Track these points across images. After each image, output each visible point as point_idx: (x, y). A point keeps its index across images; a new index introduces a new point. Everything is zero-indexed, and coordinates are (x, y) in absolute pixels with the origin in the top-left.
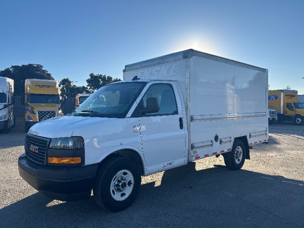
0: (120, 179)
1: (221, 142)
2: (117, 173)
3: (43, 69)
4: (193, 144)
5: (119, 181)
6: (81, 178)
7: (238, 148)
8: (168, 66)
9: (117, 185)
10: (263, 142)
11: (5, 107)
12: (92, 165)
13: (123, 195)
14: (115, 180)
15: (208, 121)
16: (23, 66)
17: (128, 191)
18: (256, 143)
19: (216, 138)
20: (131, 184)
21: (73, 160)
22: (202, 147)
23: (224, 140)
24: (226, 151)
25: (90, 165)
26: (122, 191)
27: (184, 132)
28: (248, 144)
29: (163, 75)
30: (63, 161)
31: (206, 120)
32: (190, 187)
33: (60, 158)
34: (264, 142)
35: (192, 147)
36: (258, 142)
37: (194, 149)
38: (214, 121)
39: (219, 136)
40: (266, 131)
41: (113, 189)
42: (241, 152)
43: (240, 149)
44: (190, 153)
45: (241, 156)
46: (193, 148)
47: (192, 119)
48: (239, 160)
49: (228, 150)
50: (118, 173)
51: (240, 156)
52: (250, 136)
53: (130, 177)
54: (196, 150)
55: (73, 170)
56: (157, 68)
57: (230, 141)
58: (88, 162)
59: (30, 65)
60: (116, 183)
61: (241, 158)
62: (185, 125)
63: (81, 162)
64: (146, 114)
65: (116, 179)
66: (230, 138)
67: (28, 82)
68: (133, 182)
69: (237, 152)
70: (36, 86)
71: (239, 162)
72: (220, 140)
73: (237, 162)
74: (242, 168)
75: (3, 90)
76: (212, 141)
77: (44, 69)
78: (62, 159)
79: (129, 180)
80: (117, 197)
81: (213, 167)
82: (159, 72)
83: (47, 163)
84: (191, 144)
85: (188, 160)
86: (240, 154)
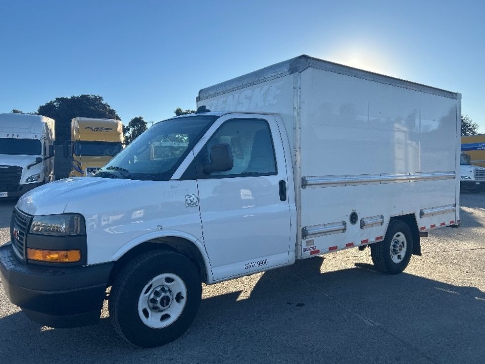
0: (158, 289)
1: (362, 225)
2: (152, 279)
3: (102, 102)
4: (305, 227)
5: (157, 294)
6: (78, 288)
7: (398, 236)
8: (265, 88)
9: (153, 301)
10: (447, 223)
11: (39, 161)
12: (101, 264)
13: (165, 317)
14: (150, 292)
15: (340, 188)
16: (73, 98)
17: (176, 311)
18: (434, 226)
19: (354, 218)
20: (182, 298)
21: (66, 256)
22: (325, 233)
23: (367, 221)
24: (372, 240)
25: (97, 265)
26: (162, 311)
27: (288, 206)
28: (418, 229)
29: (257, 105)
30: (52, 256)
31: (326, 185)
32: (299, 305)
33: (46, 252)
34: (452, 224)
35: (305, 234)
36: (438, 225)
37: (307, 237)
38: (349, 187)
39: (360, 213)
40: (455, 205)
41: (146, 306)
42: (403, 243)
43: (402, 238)
44: (299, 243)
45: (404, 249)
46: (305, 236)
47: (304, 184)
48: (399, 257)
49: (377, 239)
50: (155, 279)
51: (400, 250)
52: (422, 214)
53: (179, 286)
54: (310, 239)
55: (64, 273)
56: (247, 92)
57: (382, 223)
58: (92, 259)
59: (83, 96)
60: (152, 297)
61: (403, 254)
62: (290, 193)
63: (81, 259)
64: (212, 174)
65: (151, 290)
66: (382, 217)
67: (74, 123)
68: (184, 294)
69: (396, 242)
70: (86, 128)
71: (400, 261)
72: (361, 221)
73: (396, 260)
74: (403, 272)
75: (36, 136)
76: (344, 224)
77: (104, 102)
78: (50, 254)
79: (178, 292)
80: (154, 321)
81: (354, 267)
82: (249, 98)
83: (27, 259)
84: (302, 227)
85: (296, 257)
86: (400, 246)
